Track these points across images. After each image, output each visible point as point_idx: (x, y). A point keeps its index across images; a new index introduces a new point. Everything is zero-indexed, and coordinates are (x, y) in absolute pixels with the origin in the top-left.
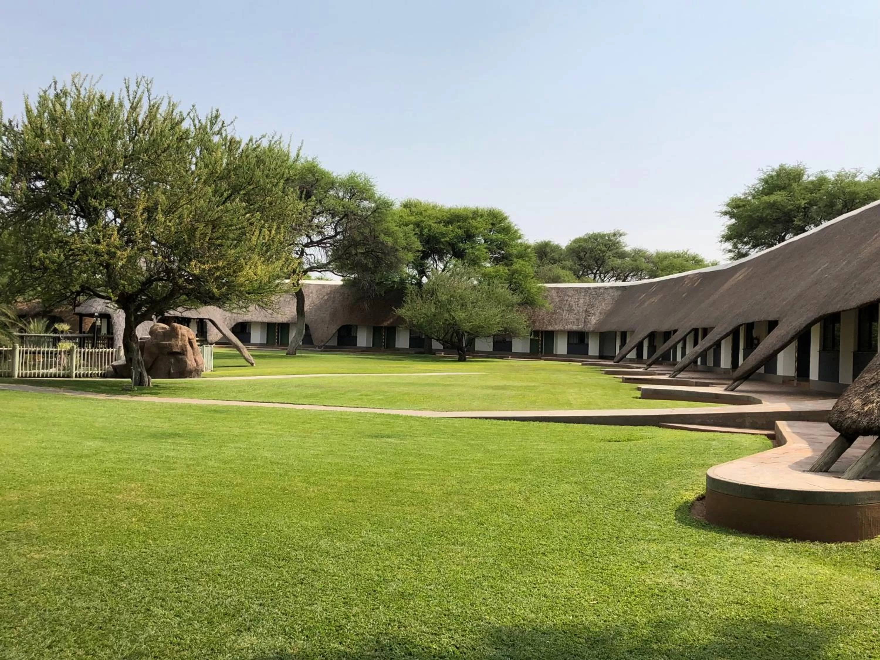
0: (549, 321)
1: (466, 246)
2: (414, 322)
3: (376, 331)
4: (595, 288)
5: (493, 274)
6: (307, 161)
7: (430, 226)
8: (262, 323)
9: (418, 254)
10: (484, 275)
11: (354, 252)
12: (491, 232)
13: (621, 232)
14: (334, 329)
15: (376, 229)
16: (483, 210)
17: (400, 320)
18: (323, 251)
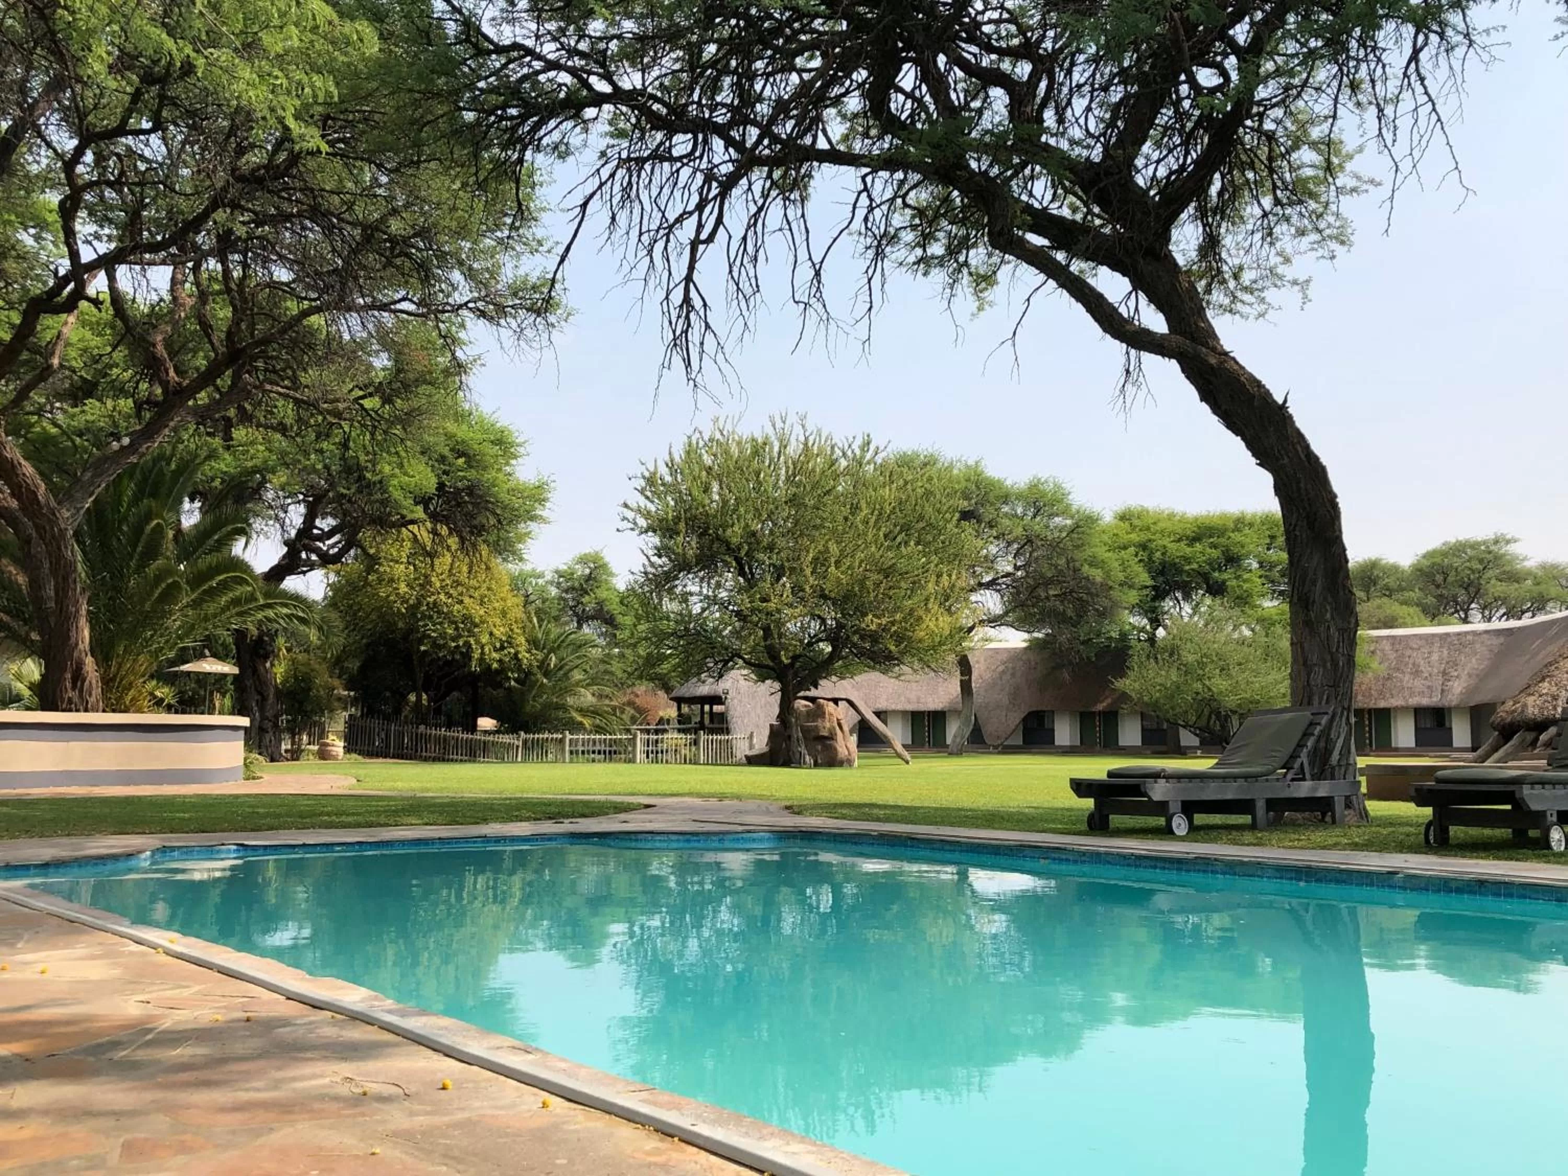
0: (1381, 693)
1: (1227, 576)
2: (1146, 699)
3: (1086, 719)
4: (1459, 634)
5: (1276, 617)
6: (967, 467)
7: (1165, 547)
8: (904, 713)
9: (1145, 592)
10: (1261, 620)
11: (1043, 595)
12: (1269, 549)
13: (1509, 537)
14: (1015, 718)
15: (1076, 557)
16: (1254, 515)
17: (1124, 697)
18: (997, 596)
